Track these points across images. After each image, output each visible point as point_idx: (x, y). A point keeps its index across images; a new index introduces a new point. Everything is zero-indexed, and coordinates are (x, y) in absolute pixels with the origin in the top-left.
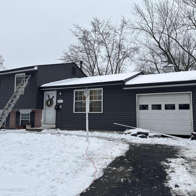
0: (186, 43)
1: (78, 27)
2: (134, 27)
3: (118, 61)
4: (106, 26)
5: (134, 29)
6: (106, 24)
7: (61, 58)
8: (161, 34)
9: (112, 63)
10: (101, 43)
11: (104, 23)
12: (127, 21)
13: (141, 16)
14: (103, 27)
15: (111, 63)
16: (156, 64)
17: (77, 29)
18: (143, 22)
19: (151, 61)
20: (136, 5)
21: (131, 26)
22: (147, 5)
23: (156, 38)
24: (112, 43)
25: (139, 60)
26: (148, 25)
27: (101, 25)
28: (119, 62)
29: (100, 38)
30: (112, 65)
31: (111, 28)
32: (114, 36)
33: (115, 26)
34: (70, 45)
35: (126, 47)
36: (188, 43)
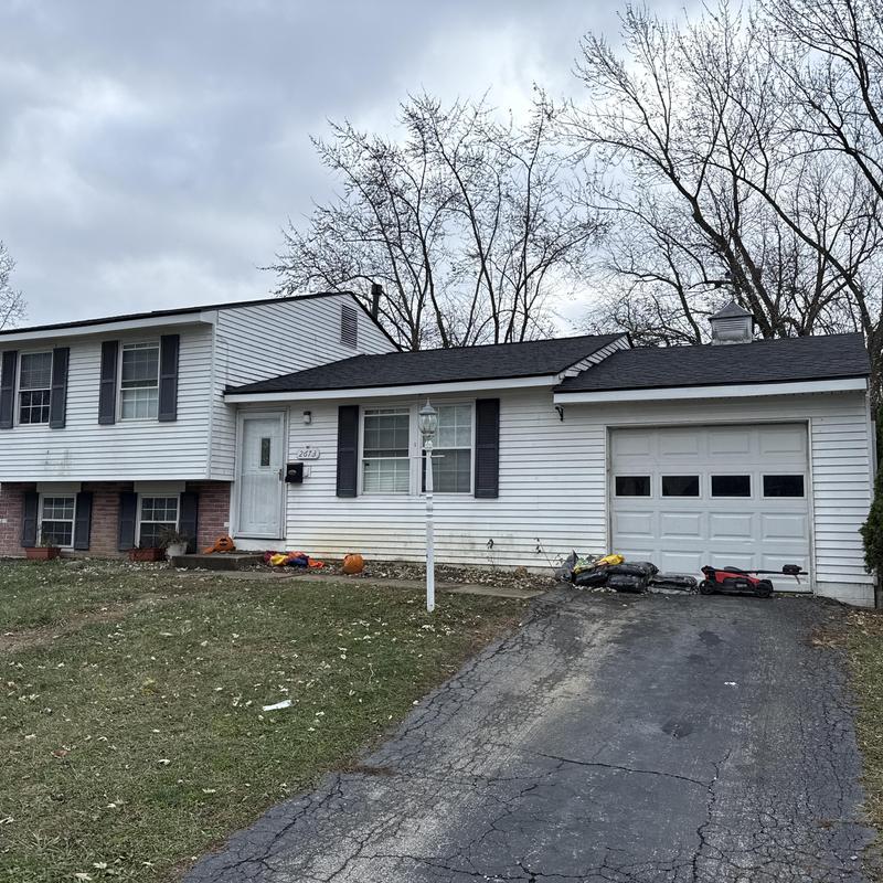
0: (810, 201)
1: (351, 134)
2: (590, 135)
3: (523, 278)
4: (468, 132)
5: (589, 142)
6: (469, 122)
7: (279, 263)
8: (702, 167)
9: (495, 284)
10: (451, 200)
11: (462, 118)
12: (558, 106)
13: (619, 88)
14: (459, 134)
15: (490, 284)
16: (679, 288)
17: (349, 141)
18: (628, 113)
19: (659, 278)
20: (595, 41)
21: (575, 130)
22: (643, 40)
23: (681, 182)
24: (491, 198)
25: (608, 272)
26: (647, 124)
27: (446, 125)
28: (525, 282)
29: (446, 184)
30: (496, 293)
31: (491, 135)
32: (498, 167)
33: (508, 128)
34: (319, 210)
35: (554, 218)
36: (818, 202)
